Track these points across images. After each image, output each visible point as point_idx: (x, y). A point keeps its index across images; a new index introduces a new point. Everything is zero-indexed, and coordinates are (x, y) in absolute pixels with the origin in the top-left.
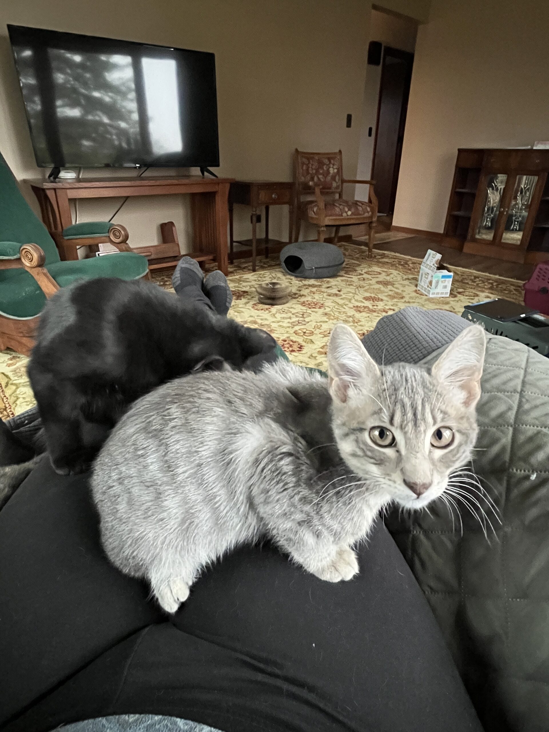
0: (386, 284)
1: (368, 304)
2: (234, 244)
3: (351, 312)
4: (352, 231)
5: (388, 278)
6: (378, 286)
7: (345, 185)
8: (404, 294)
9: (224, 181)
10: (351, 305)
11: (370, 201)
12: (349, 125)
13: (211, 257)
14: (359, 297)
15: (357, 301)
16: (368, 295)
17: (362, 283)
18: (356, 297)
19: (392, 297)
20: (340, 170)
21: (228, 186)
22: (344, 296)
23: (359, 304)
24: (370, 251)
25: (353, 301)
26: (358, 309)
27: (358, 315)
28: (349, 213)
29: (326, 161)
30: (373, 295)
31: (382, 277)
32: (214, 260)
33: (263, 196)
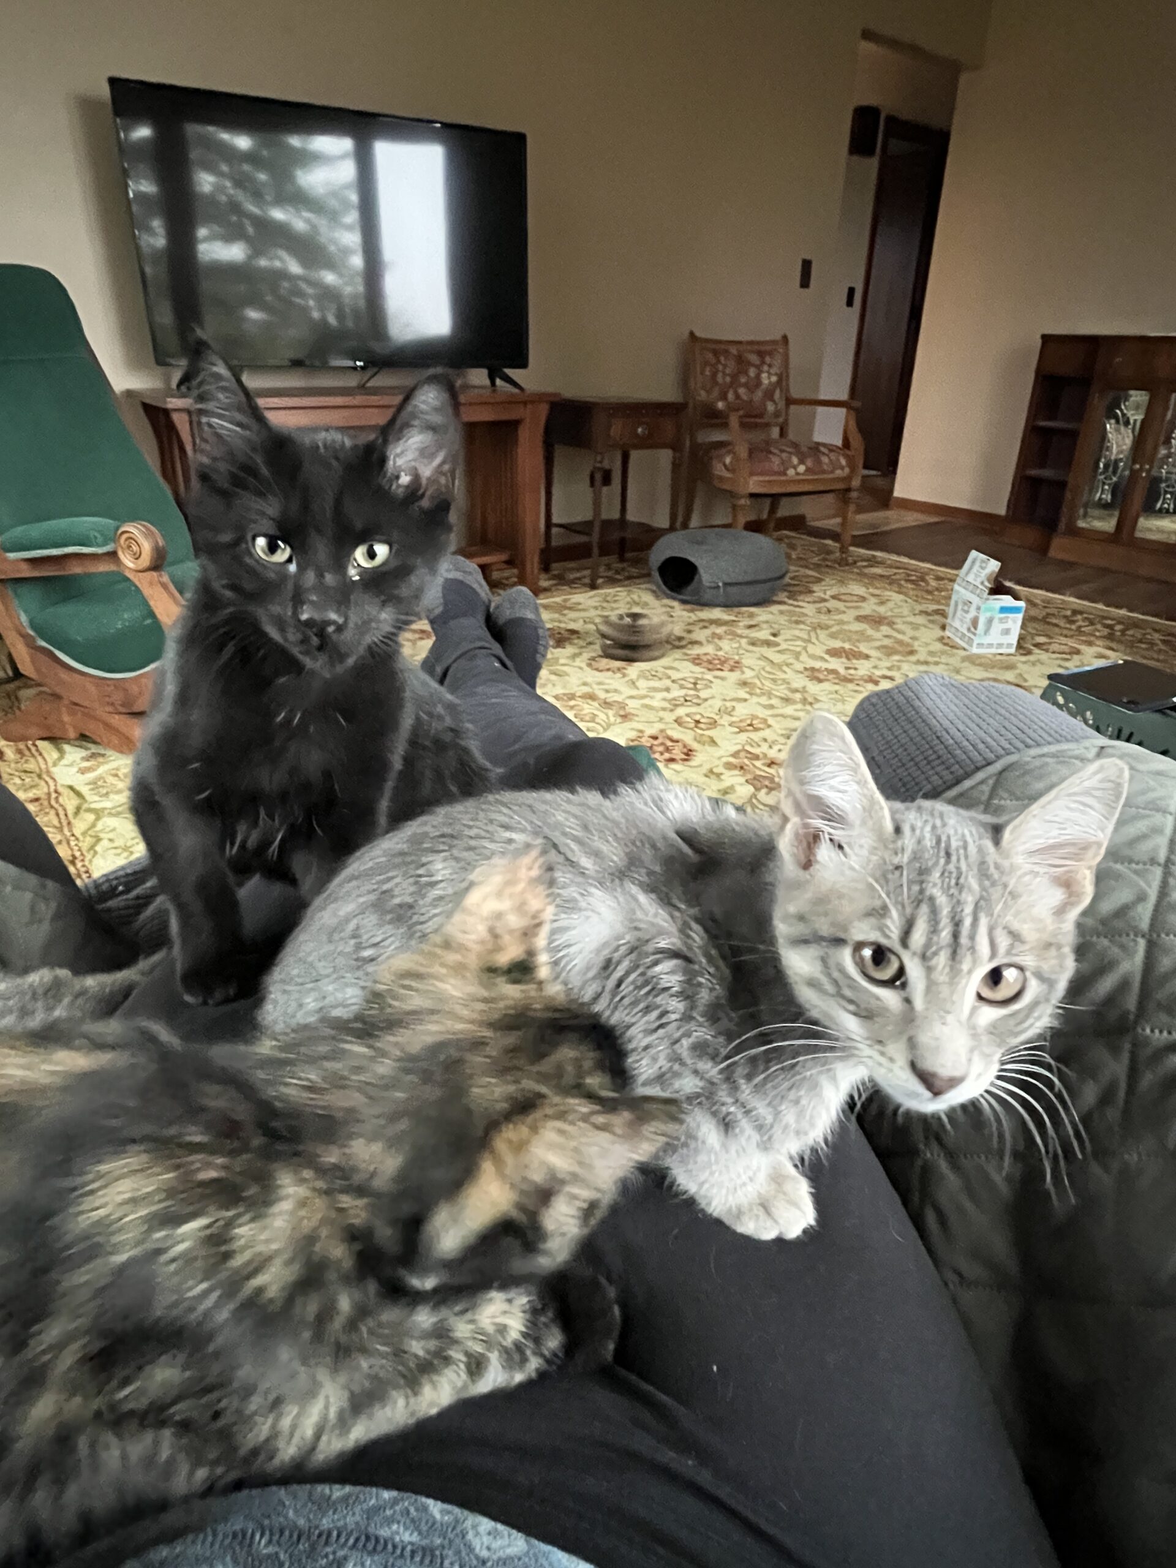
0: (877, 621)
1: (835, 664)
2: (554, 530)
3: (799, 682)
4: (808, 508)
5: (882, 610)
6: (857, 626)
7: (793, 408)
8: (916, 645)
9: (538, 398)
10: (799, 667)
11: (846, 444)
12: (805, 283)
13: (504, 557)
14: (818, 650)
15: (813, 657)
16: (837, 644)
17: (824, 619)
18: (811, 649)
19: (889, 651)
20: (783, 379)
21: (543, 410)
22: (784, 646)
23: (818, 664)
24: (843, 550)
25: (804, 657)
26: (814, 675)
27: (814, 688)
28: (802, 468)
29: (754, 358)
30: (847, 646)
31: (869, 607)
32: (510, 563)
33: (617, 429)
